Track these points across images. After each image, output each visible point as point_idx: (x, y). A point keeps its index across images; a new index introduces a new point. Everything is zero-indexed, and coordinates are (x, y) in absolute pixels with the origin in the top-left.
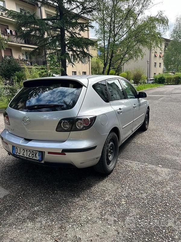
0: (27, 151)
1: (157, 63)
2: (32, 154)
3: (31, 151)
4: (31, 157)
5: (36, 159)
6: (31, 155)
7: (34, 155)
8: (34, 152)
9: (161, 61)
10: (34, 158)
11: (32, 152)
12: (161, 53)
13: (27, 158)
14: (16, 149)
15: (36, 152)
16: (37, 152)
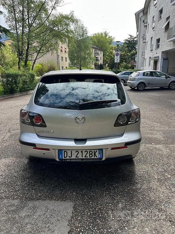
0: (82, 152)
1: (63, 58)
2: (90, 154)
3: (88, 151)
4: (89, 158)
5: (95, 157)
6: (88, 155)
7: (93, 154)
8: (93, 151)
9: (67, 55)
10: (93, 157)
11: (90, 151)
12: (66, 48)
13: (82, 159)
14: (65, 153)
15: (95, 151)
16: (97, 151)
